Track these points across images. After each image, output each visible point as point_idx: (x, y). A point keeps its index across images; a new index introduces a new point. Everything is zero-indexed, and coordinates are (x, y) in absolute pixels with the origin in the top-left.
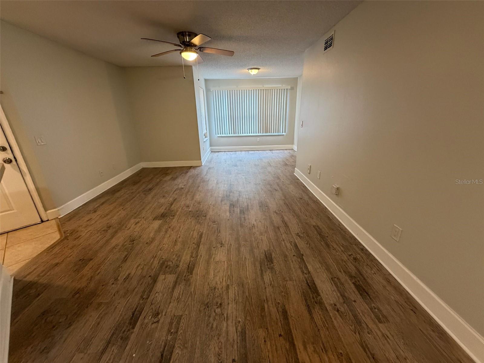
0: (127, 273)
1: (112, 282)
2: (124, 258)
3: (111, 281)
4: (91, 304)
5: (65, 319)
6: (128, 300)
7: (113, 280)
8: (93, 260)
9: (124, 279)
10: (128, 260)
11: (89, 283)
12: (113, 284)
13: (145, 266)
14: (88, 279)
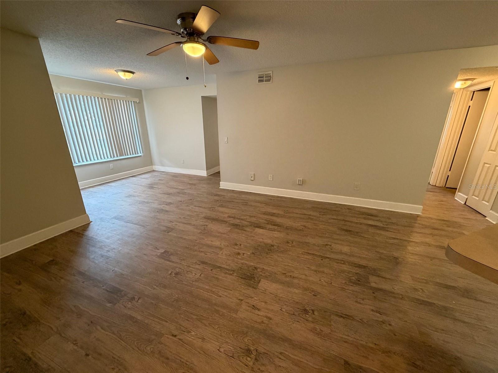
0: (372, 313)
1: (388, 326)
2: (344, 318)
3: (386, 328)
4: (424, 343)
5: (454, 368)
6: (408, 309)
7: (385, 325)
8: (347, 360)
9: (381, 314)
10: (348, 314)
11: (394, 353)
12: (390, 325)
13: (358, 297)
14: (388, 356)
